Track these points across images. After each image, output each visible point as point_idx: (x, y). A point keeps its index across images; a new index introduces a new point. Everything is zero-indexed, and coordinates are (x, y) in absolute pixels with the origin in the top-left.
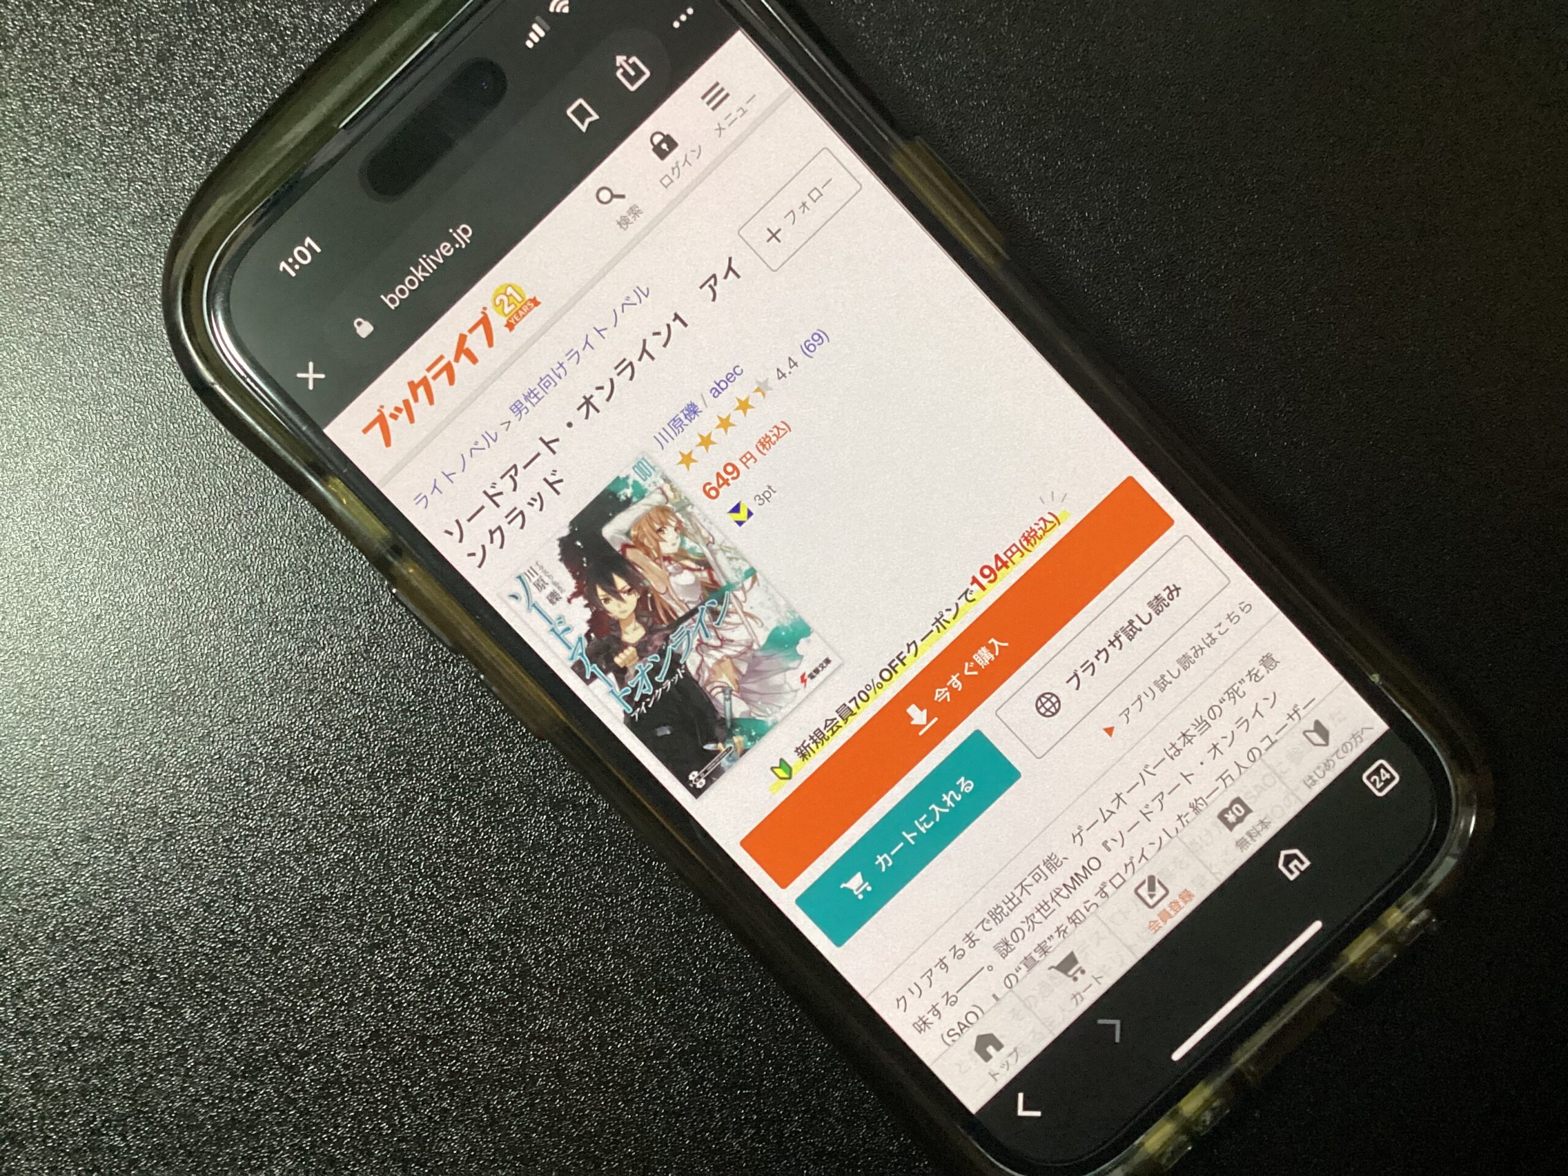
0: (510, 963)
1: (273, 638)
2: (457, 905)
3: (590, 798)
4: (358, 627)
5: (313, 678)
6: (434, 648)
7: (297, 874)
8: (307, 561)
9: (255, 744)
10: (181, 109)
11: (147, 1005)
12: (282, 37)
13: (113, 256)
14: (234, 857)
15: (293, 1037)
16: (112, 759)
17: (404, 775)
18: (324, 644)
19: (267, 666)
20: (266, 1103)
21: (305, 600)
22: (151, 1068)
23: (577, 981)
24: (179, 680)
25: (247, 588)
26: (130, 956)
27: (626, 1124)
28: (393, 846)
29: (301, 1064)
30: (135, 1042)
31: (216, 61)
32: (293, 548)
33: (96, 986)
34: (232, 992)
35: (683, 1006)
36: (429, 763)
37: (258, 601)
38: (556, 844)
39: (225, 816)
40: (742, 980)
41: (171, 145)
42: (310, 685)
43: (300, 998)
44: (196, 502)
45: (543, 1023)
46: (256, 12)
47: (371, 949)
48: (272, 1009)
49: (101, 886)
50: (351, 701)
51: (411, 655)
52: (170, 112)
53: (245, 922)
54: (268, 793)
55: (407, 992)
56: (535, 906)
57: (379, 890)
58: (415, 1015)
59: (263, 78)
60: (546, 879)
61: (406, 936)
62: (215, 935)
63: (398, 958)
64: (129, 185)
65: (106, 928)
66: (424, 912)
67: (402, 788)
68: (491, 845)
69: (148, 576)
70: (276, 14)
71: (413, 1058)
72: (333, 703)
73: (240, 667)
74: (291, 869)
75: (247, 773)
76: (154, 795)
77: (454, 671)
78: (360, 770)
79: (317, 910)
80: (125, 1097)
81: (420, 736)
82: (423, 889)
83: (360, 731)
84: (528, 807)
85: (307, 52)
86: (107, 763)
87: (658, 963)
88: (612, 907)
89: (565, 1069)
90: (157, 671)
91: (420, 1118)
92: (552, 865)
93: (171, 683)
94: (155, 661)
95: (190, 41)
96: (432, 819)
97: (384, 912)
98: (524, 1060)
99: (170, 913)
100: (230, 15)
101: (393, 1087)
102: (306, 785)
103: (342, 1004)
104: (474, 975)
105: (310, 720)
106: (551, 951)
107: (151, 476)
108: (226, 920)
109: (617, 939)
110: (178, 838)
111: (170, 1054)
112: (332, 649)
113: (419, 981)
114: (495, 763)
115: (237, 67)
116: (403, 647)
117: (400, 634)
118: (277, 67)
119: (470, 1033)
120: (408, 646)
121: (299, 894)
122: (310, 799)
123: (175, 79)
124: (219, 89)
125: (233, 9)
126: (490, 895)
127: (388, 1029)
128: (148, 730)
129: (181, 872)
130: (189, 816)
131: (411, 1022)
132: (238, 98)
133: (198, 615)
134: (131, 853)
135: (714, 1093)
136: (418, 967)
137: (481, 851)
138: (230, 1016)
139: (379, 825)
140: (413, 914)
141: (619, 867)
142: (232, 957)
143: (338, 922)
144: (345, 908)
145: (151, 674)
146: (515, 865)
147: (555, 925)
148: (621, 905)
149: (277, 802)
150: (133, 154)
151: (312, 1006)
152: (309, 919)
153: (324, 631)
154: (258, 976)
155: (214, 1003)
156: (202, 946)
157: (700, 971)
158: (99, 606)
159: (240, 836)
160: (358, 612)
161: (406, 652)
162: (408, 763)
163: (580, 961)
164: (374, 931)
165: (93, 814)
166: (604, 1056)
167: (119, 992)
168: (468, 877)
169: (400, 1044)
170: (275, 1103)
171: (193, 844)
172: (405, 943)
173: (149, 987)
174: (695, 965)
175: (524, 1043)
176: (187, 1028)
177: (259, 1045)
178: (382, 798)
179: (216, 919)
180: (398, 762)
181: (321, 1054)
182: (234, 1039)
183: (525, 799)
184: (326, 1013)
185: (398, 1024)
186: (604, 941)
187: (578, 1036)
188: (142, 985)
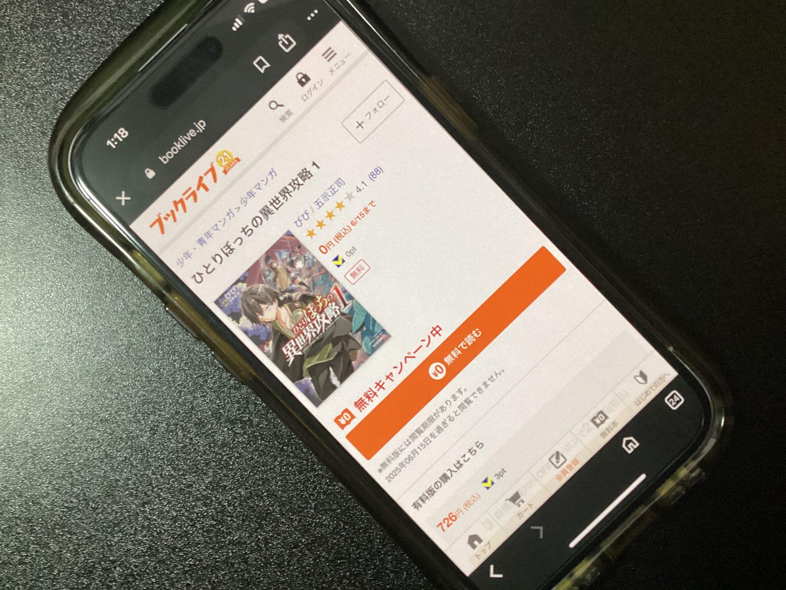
0: (215, 506)
2: (185, 479)
4: (122, 340)
7: (102, 470)
11: (31, 544)
12: (58, 44)
15: (107, 554)
23: (250, 512)
27: (282, 583)
28: (150, 451)
29: (112, 567)
30: (26, 564)
31: (26, 58)
34: (74, 533)
35: (306, 520)
36: (164, 408)
38: (233, 442)
39: (63, 443)
40: (335, 503)
43: (109, 533)
45: (234, 535)
46: (44, 33)
47: (143, 505)
50: (121, 378)
51: (150, 351)
55: (163, 525)
56: (225, 475)
57: (144, 475)
58: (168, 537)
60: (230, 461)
61: (160, 496)
62: (63, 505)
63: (157, 508)
66: (168, 484)
70: (55, 33)
71: (170, 559)
72: (112, 380)
74: (99, 467)
81: (158, 393)
82: (167, 471)
83: (127, 394)
92: (232, 454)
93: (29, 377)
95: (13, 50)
96: (168, 436)
97: (148, 485)
99: (39, 495)
101: (161, 575)
103: (132, 534)
104: (197, 514)
106: (235, 498)
108: (68, 496)
110: (40, 456)
111: (45, 568)
112: (109, 352)
113: (169, 519)
115: (37, 61)
119: (197, 544)
122: (105, 430)
124: (29, 73)
125: (33, 32)
126: (201, 472)
127: (155, 545)
131: (167, 540)
132: (39, 77)
134: (16, 466)
135: (326, 564)
136: (168, 512)
139: (142, 441)
141: (267, 451)
142: (72, 515)
143: (125, 492)
144: (128, 485)
146: (213, 455)
147: (236, 484)
148: (269, 471)
149: (89, 434)
151: (116, 537)
152: (110, 492)
153: (105, 343)
154: (87, 524)
155: (65, 540)
156: (56, 511)
157: (313, 500)
159: (71, 453)
162: (153, 407)
163: (251, 501)
164: (144, 496)
166: (267, 549)
168: (189, 464)
169: (162, 553)
172: (160, 500)
173: (31, 534)
174: (310, 498)
175: (226, 547)
176: (52, 554)
177: (90, 559)
178: (141, 426)
179: (62, 496)
180: (148, 407)
181: (122, 561)
182: (77, 557)
183: (215, 420)
184: (123, 540)
185: (161, 542)
186: (262, 490)
187: (253, 540)
188: (27, 534)
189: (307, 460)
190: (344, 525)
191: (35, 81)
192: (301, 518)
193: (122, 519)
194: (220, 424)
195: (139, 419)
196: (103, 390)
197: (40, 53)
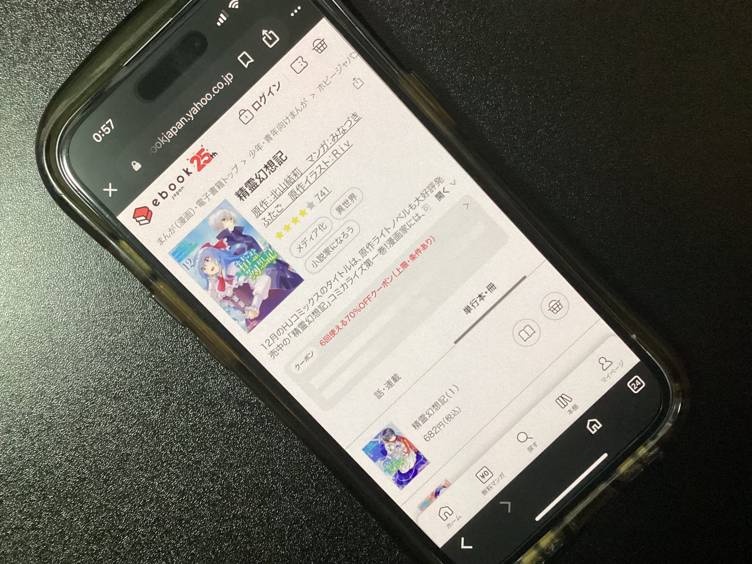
0: (221, 482)
1: (95, 329)
2: (193, 455)
3: (257, 400)
4: (137, 321)
5: (116, 347)
6: (175, 330)
7: (114, 444)
8: (110, 290)
9: (89, 381)
10: (35, 67)
11: (44, 511)
12: (84, 29)
13: (5, 142)
14: (82, 437)
15: (116, 523)
16: (19, 392)
17: (164, 393)
18: (121, 331)
19: (93, 343)
20: (105, 555)
21: (110, 309)
23: (255, 489)
24: (50, 352)
26: (34, 487)
28: (161, 428)
29: (121, 535)
30: (39, 529)
31: (51, 41)
32: (102, 284)
33: (18, 503)
34: (85, 503)
35: (307, 498)
37: (86, 311)
38: (241, 423)
39: (77, 417)
41: (31, 85)
42: (115, 351)
43: (119, 504)
44: (53, 263)
45: (239, 510)
46: (70, 17)
47: (152, 479)
48: (105, 510)
49: (17, 454)
50: (135, 358)
51: (164, 334)
52: (30, 69)
53: (89, 469)
56: (232, 453)
57: (154, 450)
58: (176, 509)
59: (76, 50)
60: (237, 440)
61: (169, 471)
62: (76, 475)
63: (165, 482)
64: (11, 107)
65: (21, 474)
66: (177, 459)
67: (163, 399)
68: (209, 425)
69: (31, 301)
70: (80, 17)
71: (176, 530)
72: (127, 359)
73: (79, 344)
74: (111, 442)
75: (86, 396)
76: (41, 408)
77: (186, 341)
78: (142, 391)
79: (124, 461)
80: (35, 556)
82: (176, 448)
83: (141, 373)
84: (226, 405)
85: (97, 36)
86: (16, 394)
88: (270, 452)
89: (251, 531)
90: (38, 347)
91: (181, 559)
92: (240, 433)
93: (46, 353)
94: (37, 342)
95: (38, 33)
96: (179, 414)
97: (158, 460)
98: (230, 529)
99: (52, 466)
100: (57, 18)
101: (167, 545)
102: (116, 400)
103: (140, 505)
104: (204, 489)
105: (116, 368)
106: (241, 475)
107: (30, 251)
108: (80, 468)
109: (273, 468)
110: (54, 429)
111: (56, 534)
112: (125, 333)
113: (176, 493)
114: (208, 385)
115: (62, 45)
116: (160, 330)
117: (158, 324)
118: (82, 44)
119: (203, 517)
120: (163, 329)
121: (115, 454)
122: (118, 407)
123: (31, 52)
124: (54, 56)
125: (59, 16)
126: (209, 450)
127: (163, 517)
128: (36, 376)
129: (57, 445)
130: (59, 418)
131: (174, 512)
132: (63, 60)
133: (57, 319)
134: (31, 437)
135: (324, 539)
136: (176, 486)
137: (204, 428)
138: (85, 514)
139: (153, 418)
140: (172, 460)
141: (273, 432)
142: (84, 486)
143: (135, 466)
144: (138, 459)
145: (36, 349)
146: (221, 434)
147: (242, 463)
148: (274, 451)
149: (102, 409)
150: (12, 90)
152: (121, 465)
153: (120, 324)
154: (98, 494)
155: (76, 508)
156: (69, 481)
157: (315, 481)
158: (8, 317)
159: (85, 427)
160: (137, 314)
161: (162, 333)
162: (166, 387)
163: (256, 479)
164: (153, 470)
165: (11, 419)
167: (29, 505)
168: (198, 441)
170: (110, 555)
173: (44, 502)
174: (313, 478)
175: (230, 520)
176: (64, 521)
177: (100, 527)
178: (153, 404)
179: (75, 468)
180: (161, 387)
181: (130, 530)
182: (87, 525)
183: (225, 402)
184: (132, 510)
185: (168, 514)
186: (267, 469)
187: (256, 515)
188: (41, 502)
190: (343, 506)
191: (60, 64)
192: (303, 496)
193: (131, 491)
194: (229, 406)
195: (151, 397)
196: (117, 368)
197: (66, 37)
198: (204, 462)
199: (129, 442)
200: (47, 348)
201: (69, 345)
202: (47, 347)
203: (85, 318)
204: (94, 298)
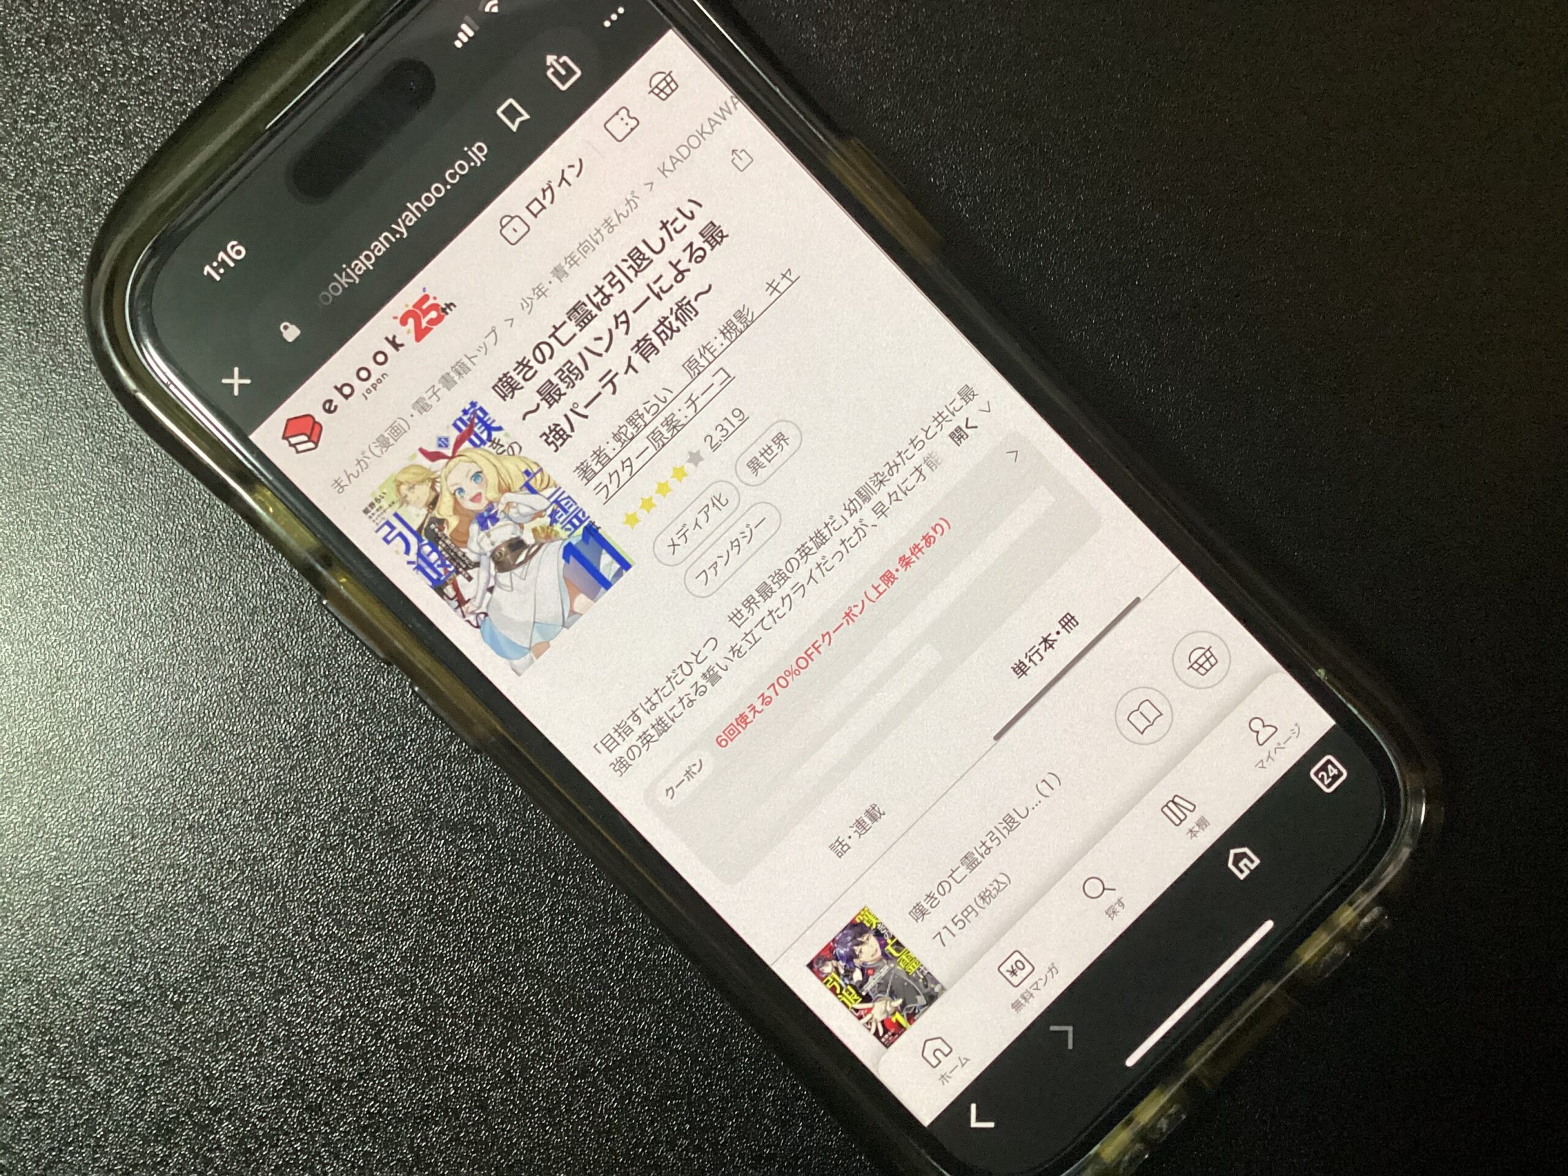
0: (421, 996)
2: (359, 942)
3: (488, 818)
4: (231, 666)
5: (189, 723)
6: (311, 679)
7: (193, 926)
9: (136, 796)
11: (49, 1077)
12: (102, 74)
14: (125, 915)
15: (203, 1095)
17: (292, 813)
22: (59, 1142)
23: (492, 1007)
25: (114, 636)
27: (556, 1148)
28: (289, 887)
29: (214, 1121)
30: (41, 1116)
31: (37, 103)
32: (157, 592)
34: (136, 1054)
35: (603, 1020)
36: (317, 799)
37: (126, 649)
38: (457, 868)
39: (113, 874)
40: (660, 987)
43: (208, 1053)
44: (55, 555)
45: (460, 1054)
46: (73, 52)
47: (275, 995)
50: (231, 742)
51: (288, 688)
54: (154, 845)
55: (317, 1036)
56: (441, 934)
58: (327, 1059)
59: (88, 118)
60: (449, 905)
61: (310, 978)
62: (115, 995)
63: (303, 1002)
66: (327, 952)
67: (292, 826)
68: (390, 876)
70: (94, 52)
71: (330, 1104)
72: (213, 746)
74: (186, 921)
75: (131, 826)
76: (37, 858)
77: (334, 703)
79: (216, 960)
81: (306, 771)
82: (323, 928)
84: (424, 833)
87: (572, 981)
88: (520, 927)
90: (28, 731)
91: (344, 1165)
92: (455, 891)
93: (45, 742)
97: (286, 956)
99: (64, 979)
100: (47, 56)
101: (312, 1136)
102: (193, 834)
103: (252, 1054)
104: (385, 1012)
105: (190, 766)
106: (462, 978)
108: (123, 980)
110: (66, 901)
111: (76, 1126)
112: (206, 691)
113: (329, 1023)
114: (385, 791)
115: (59, 109)
118: (100, 106)
119: (385, 1073)
120: (285, 679)
121: (196, 947)
124: (42, 132)
125: (51, 50)
126: (393, 928)
127: (301, 1076)
128: (25, 792)
130: (75, 877)
131: (325, 1065)
132: (63, 139)
133: (67, 668)
134: (19, 921)
135: (643, 1107)
136: (326, 1009)
138: (137, 1079)
139: (272, 867)
140: (315, 956)
142: (133, 1019)
143: (239, 971)
144: (245, 956)
145: (24, 734)
146: (416, 895)
147: (463, 952)
148: (530, 924)
149: (165, 854)
151: (220, 1060)
152: (208, 971)
153: (197, 673)
154: (162, 1035)
155: (118, 1068)
156: (99, 1011)
157: (618, 983)
159: (130, 892)
161: (283, 686)
163: (493, 985)
164: (277, 977)
166: (526, 1080)
167: (20, 1066)
168: (368, 912)
169: (315, 1091)
171: (83, 905)
172: (310, 986)
173: (49, 1058)
174: (612, 978)
175: (443, 1077)
176: (93, 1096)
177: (169, 1106)
178: (272, 838)
179: (113, 980)
180: (285, 801)
181: (234, 1109)
182: (143, 1102)
183: (420, 825)
184: (235, 1066)
185: (311, 1070)
186: (516, 963)
187: (498, 1064)
188: (42, 1057)
189: (605, 902)
190: (679, 1031)
191: (56, 147)
192: (594, 1016)
193: (233, 1025)
194: (431, 832)
195: (266, 823)
196: (194, 765)
197: (65, 91)
198: (383, 955)
199: (223, 921)
200: (47, 731)
201: (92, 722)
202: (46, 728)
203: (123, 665)
204: (140, 622)
